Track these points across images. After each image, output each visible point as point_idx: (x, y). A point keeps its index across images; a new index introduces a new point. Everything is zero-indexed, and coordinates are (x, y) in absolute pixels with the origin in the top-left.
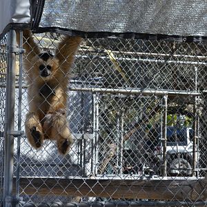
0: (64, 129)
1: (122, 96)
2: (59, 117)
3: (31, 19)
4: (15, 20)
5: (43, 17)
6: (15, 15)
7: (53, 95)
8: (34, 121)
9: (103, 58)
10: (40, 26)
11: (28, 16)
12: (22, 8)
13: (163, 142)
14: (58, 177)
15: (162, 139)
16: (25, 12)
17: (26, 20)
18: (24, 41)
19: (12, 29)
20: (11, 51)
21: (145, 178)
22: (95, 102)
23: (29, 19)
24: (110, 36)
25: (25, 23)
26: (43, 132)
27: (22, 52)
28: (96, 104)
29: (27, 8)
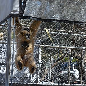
0: (33, 62)
1: (51, 48)
2: (30, 57)
3: (20, 13)
4: (12, 13)
5: (25, 12)
6: (12, 10)
7: (28, 46)
8: (19, 58)
9: (44, 32)
10: (23, 16)
11: (18, 11)
12: (16, 7)
13: (69, 69)
14: (23, 83)
15: (68, 67)
16: (17, 9)
17: (17, 13)
18: (16, 22)
19: (11, 16)
20: (10, 26)
21: (60, 84)
22: (40, 51)
23: (18, 12)
24: (54, 21)
25: (17, 14)
26: (23, 63)
27: (15, 27)
28: (40, 52)
29: (18, 7)
